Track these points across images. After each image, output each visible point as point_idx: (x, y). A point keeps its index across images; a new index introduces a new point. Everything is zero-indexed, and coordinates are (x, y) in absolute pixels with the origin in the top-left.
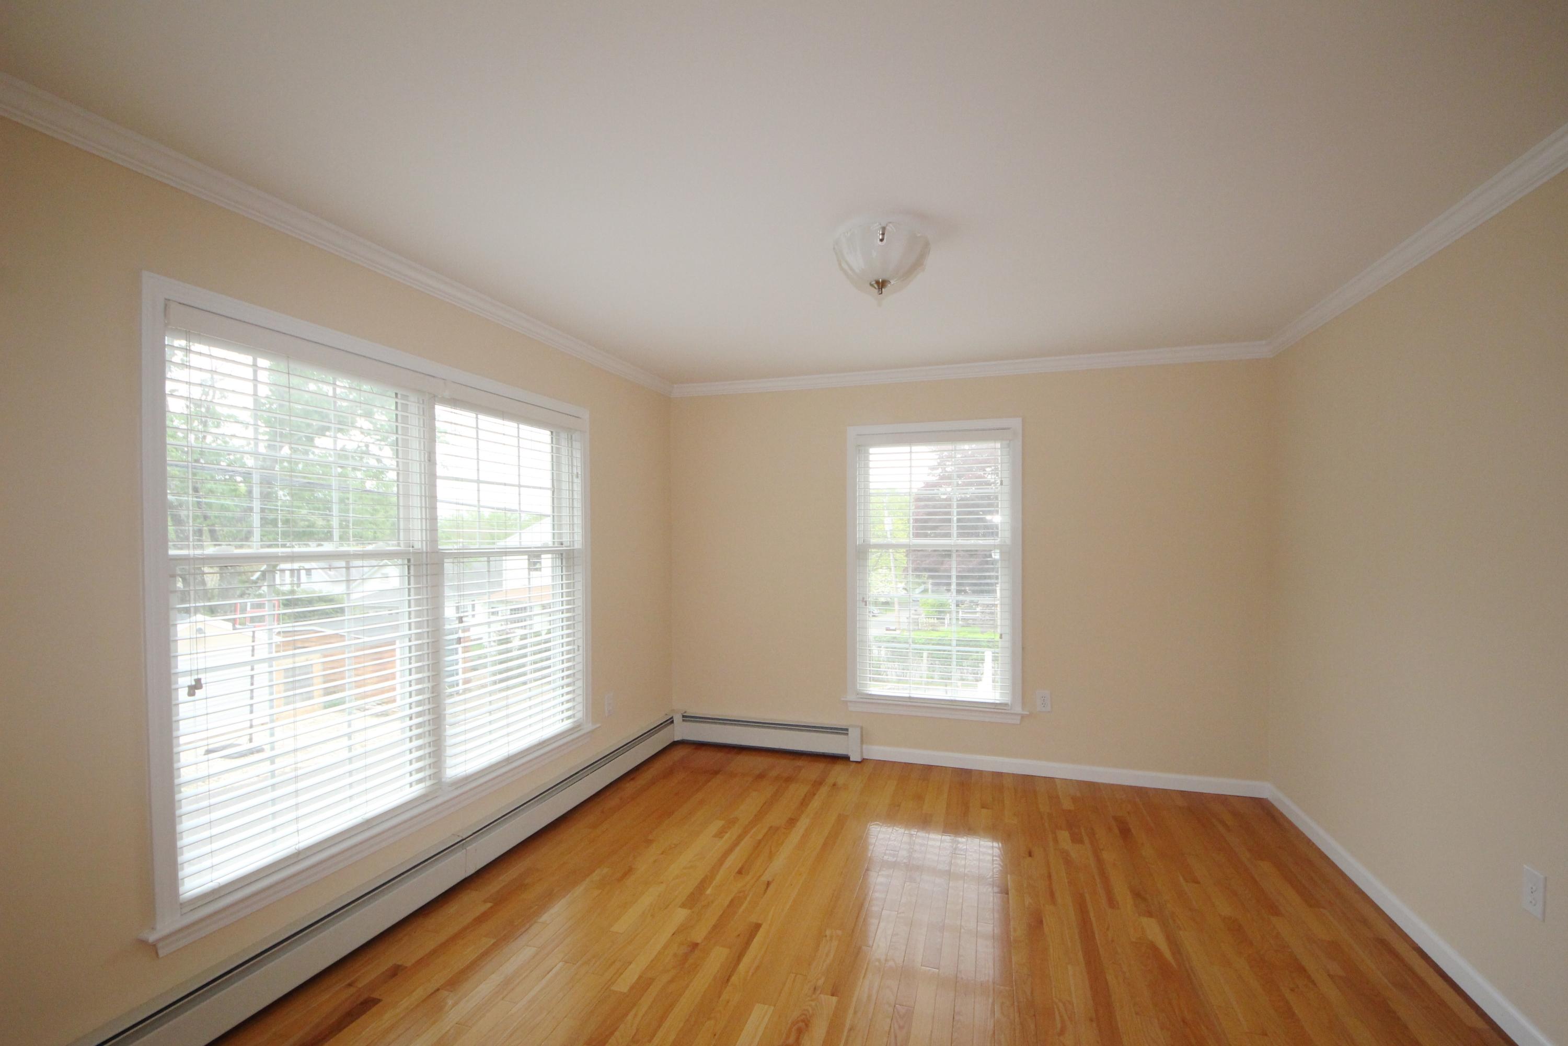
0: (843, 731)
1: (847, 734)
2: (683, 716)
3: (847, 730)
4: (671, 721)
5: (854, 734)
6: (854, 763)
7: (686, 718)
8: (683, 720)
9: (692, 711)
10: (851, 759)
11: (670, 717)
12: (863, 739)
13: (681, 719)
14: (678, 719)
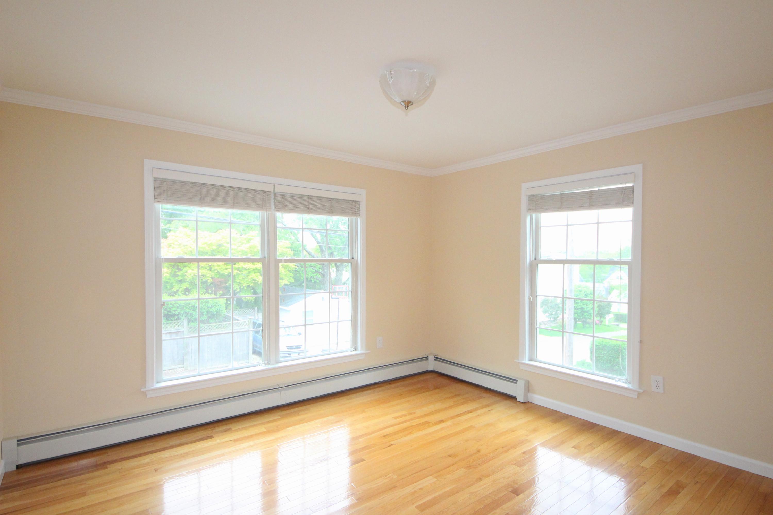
0: (514, 381)
1: (516, 383)
2: (435, 357)
3: (517, 381)
4: (427, 358)
5: (521, 383)
6: (519, 403)
7: (436, 358)
8: (434, 360)
9: (441, 355)
10: (518, 400)
11: (427, 356)
12: (528, 388)
13: (433, 358)
14: (431, 358)
